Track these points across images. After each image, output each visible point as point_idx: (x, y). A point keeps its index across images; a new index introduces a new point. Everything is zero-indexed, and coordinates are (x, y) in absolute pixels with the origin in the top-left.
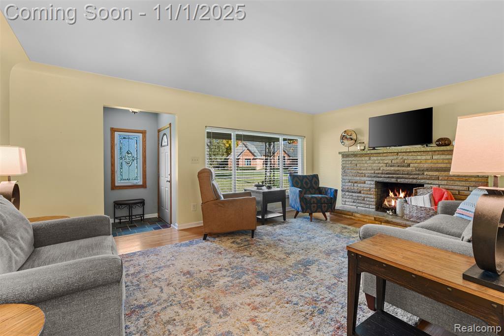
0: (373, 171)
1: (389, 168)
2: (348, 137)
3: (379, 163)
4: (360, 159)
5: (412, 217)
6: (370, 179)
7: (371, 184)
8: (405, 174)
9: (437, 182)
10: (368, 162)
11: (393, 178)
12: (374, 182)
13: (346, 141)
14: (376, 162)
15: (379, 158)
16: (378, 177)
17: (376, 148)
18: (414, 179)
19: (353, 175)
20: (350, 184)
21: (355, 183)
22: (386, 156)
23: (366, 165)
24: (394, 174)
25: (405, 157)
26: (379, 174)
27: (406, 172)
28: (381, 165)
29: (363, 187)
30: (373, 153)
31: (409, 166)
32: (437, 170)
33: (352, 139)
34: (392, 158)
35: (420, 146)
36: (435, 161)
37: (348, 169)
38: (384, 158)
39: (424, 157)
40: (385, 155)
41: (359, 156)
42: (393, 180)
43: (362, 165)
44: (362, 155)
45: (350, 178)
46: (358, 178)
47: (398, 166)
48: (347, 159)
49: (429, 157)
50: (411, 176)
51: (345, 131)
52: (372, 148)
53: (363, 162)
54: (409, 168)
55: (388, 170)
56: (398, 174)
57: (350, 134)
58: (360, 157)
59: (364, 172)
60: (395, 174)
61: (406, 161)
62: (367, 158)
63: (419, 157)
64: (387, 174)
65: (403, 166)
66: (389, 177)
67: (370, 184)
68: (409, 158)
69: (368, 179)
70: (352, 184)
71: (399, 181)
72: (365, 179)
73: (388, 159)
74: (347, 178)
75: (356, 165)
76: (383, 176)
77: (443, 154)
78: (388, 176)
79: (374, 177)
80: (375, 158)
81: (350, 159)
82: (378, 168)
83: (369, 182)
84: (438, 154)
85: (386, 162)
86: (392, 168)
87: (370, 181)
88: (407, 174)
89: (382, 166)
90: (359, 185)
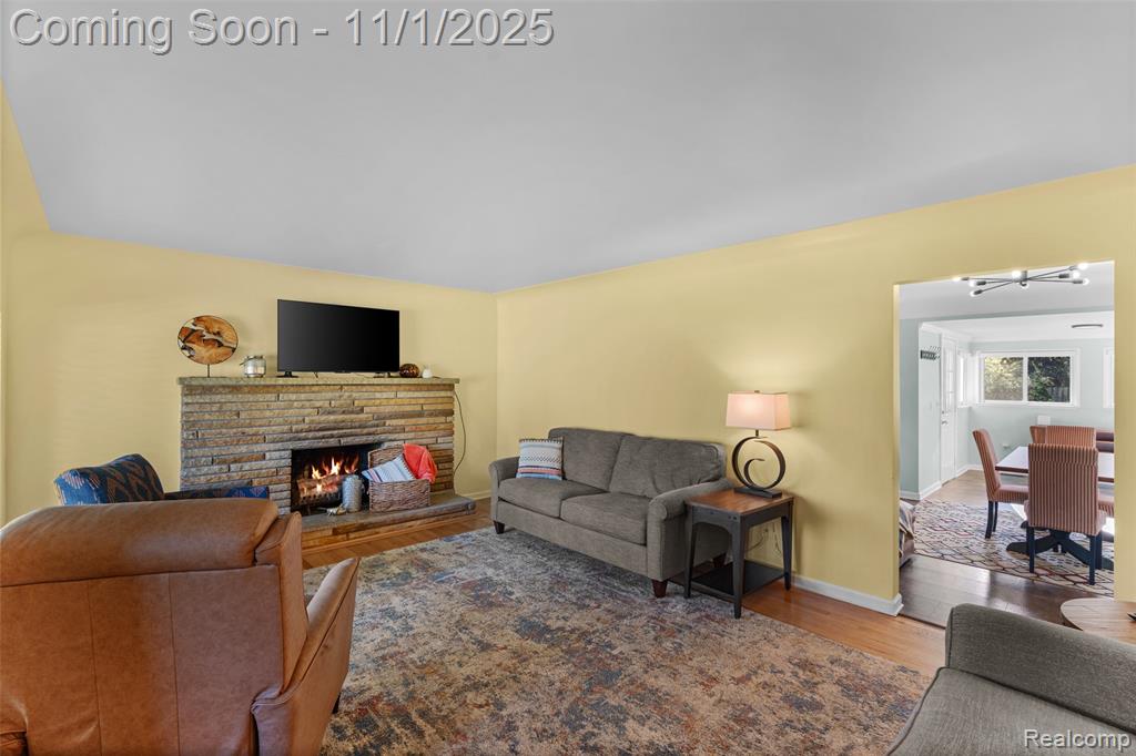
0: (286, 428)
1: (323, 418)
2: (208, 336)
3: (302, 407)
4: (251, 398)
5: (392, 503)
6: (279, 445)
7: (281, 458)
8: (355, 428)
9: (402, 436)
10: (273, 405)
11: (332, 436)
12: (289, 452)
13: (198, 349)
14: (296, 404)
15: (303, 396)
16: (299, 439)
17: (293, 373)
18: (370, 434)
19: (226, 442)
20: (216, 468)
21: (235, 461)
22: (318, 392)
23: (268, 413)
24: (334, 429)
25: (354, 395)
26: (301, 431)
27: (357, 424)
28: (307, 411)
29: (261, 469)
30: (287, 386)
31: (362, 410)
32: (404, 416)
33: (220, 345)
34: (329, 395)
35: (373, 374)
36: (399, 402)
37: (210, 427)
38: (313, 396)
39: (385, 395)
40: (316, 388)
41: (246, 390)
42: (333, 442)
43: (257, 414)
44: (254, 389)
45: (216, 451)
46: (244, 449)
47: (344, 412)
48: (207, 399)
49: (392, 395)
50: (365, 431)
51: (198, 320)
52: (283, 373)
53: (259, 405)
54: (361, 416)
55: (324, 422)
56: (342, 429)
57: (216, 330)
58: (249, 393)
59: (262, 430)
60: (339, 429)
61: (356, 402)
62: (272, 397)
63: (378, 395)
64: (321, 430)
65: (352, 412)
66: (323, 437)
67: (279, 459)
68: (360, 397)
69: (272, 446)
70: (224, 467)
71: (344, 441)
72: (265, 447)
73: (322, 398)
74: (206, 451)
75: (238, 415)
76: (311, 435)
77: (410, 390)
78: (321, 434)
79: (290, 440)
80: (293, 397)
81: (218, 398)
82: (301, 419)
83: (277, 454)
84: (405, 390)
85: (318, 404)
86: (332, 417)
87: (279, 450)
88: (360, 427)
89: (309, 415)
90: (247, 466)
